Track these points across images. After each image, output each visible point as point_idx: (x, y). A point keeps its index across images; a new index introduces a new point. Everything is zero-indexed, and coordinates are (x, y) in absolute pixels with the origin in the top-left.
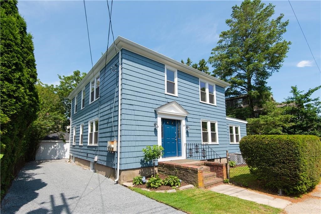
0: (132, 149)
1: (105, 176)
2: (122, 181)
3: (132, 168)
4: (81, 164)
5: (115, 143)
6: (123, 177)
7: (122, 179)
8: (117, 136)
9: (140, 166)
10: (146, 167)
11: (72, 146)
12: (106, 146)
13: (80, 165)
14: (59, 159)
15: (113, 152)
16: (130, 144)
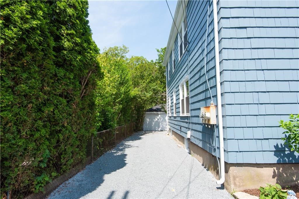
0: (252, 121)
1: (203, 165)
2: (232, 186)
3: (255, 163)
4: (177, 139)
5: (213, 109)
6: (234, 178)
7: (232, 182)
8: (215, 96)
9: (274, 160)
10: (290, 163)
11: (169, 117)
12: (198, 116)
13: (176, 141)
14: (162, 131)
15: (210, 127)
16: (245, 110)
